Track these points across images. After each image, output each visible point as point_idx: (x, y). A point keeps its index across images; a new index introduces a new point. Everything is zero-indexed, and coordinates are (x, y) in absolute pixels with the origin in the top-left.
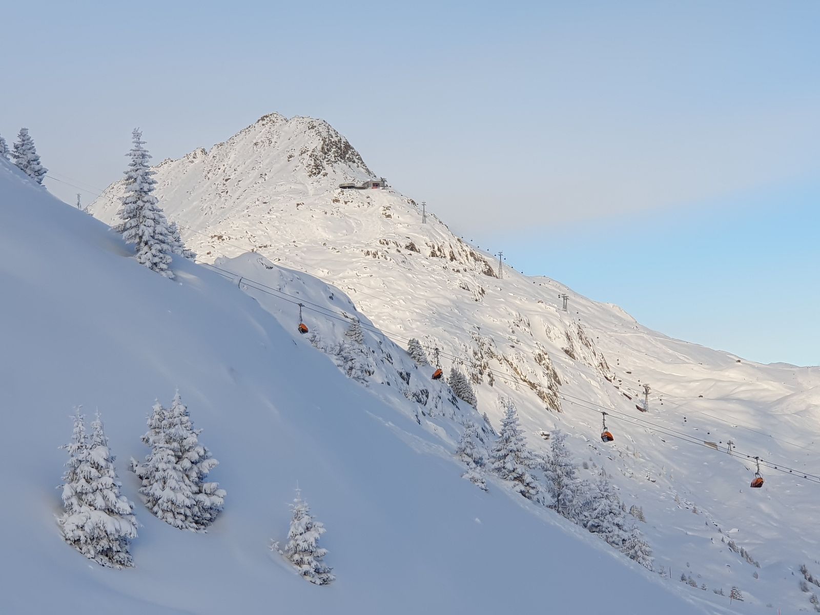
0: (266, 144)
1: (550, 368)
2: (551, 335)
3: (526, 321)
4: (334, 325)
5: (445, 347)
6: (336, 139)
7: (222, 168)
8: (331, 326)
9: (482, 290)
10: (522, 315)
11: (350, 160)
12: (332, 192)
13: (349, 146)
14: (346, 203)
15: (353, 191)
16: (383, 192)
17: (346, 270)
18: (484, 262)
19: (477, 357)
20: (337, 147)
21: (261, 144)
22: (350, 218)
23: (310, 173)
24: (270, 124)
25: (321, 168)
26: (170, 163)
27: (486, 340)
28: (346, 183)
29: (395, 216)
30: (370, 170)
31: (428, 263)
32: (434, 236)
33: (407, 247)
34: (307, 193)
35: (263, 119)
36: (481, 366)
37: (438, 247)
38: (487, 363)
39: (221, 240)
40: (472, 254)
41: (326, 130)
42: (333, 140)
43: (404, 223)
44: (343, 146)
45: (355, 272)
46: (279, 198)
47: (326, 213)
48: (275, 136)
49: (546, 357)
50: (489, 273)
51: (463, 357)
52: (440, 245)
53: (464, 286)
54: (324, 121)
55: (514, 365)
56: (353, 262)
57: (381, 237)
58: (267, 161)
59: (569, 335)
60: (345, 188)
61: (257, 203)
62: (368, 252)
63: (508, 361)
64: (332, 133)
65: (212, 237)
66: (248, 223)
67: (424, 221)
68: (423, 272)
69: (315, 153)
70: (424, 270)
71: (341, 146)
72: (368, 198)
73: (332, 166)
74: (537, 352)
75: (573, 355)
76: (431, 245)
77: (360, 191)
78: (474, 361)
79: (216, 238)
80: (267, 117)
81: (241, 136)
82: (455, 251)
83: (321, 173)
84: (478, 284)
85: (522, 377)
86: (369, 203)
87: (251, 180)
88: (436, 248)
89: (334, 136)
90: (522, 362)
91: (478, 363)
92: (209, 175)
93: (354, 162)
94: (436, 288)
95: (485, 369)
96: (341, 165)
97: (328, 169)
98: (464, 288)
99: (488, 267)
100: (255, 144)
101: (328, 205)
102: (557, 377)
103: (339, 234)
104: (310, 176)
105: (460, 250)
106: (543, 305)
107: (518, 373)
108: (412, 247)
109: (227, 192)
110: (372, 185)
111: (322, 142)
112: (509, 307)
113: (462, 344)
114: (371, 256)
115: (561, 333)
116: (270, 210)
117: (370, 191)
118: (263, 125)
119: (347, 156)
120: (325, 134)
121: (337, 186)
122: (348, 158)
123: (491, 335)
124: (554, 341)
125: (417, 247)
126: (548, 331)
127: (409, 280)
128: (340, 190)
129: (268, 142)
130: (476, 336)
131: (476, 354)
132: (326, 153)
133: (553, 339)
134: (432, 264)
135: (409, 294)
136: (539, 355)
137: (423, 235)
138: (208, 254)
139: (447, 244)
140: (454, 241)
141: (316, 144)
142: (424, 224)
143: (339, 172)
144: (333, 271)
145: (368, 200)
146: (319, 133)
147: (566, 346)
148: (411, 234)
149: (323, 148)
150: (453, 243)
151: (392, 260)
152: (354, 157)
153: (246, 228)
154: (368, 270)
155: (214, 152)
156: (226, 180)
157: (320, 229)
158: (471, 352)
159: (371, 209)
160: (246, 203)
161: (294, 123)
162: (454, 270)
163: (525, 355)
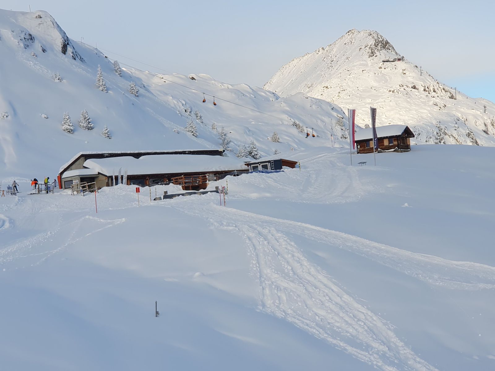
0: (350, 44)
1: (474, 139)
2: (477, 124)
3: (465, 118)
4: (331, 119)
5: (423, 131)
6: (381, 40)
7: (330, 56)
8: (331, 120)
9: (445, 105)
10: (463, 116)
11: (388, 49)
12: (379, 64)
13: (388, 42)
14: (385, 69)
15: (388, 63)
16: (402, 63)
17: (379, 99)
18: (449, 92)
19: (438, 135)
20: (381, 43)
21: (348, 43)
22: (386, 75)
23: (369, 56)
24: (351, 34)
25: (374, 53)
26: (308, 55)
27: (443, 127)
28: (385, 59)
29: (407, 73)
30: (398, 53)
31: (419, 94)
32: (425, 82)
33: (412, 87)
34: (368, 65)
35: (348, 32)
36: (440, 139)
37: (427, 87)
38: (443, 138)
39: (327, 88)
40: (444, 89)
41: (377, 35)
42: (380, 40)
43: (411, 76)
44: (384, 42)
45: (383, 100)
46: (355, 68)
47: (375, 74)
48: (354, 40)
49: (472, 134)
50: (452, 97)
51: (431, 136)
52: (428, 85)
53: (435, 104)
54: (376, 31)
55: (456, 138)
56: (382, 96)
57: (400, 83)
58: (350, 51)
59: (486, 123)
60: (385, 62)
61: (345, 71)
62: (390, 90)
63: (453, 136)
64: (379, 37)
65: (323, 87)
66: (339, 80)
67: (421, 75)
68: (416, 98)
69: (372, 47)
70: (416, 97)
71: (383, 43)
72: (395, 66)
73: (379, 52)
74: (468, 131)
75: (488, 133)
76: (424, 86)
77: (392, 63)
78: (437, 136)
79: (325, 88)
80: (350, 31)
81: (339, 40)
82: (436, 88)
83: (374, 55)
84: (443, 103)
85: (460, 143)
86: (395, 68)
87: (343, 60)
88: (426, 87)
89: (380, 38)
90: (460, 136)
91: (439, 138)
92: (324, 60)
93: (390, 49)
94: (421, 105)
95: (442, 140)
96: (384, 51)
97: (378, 53)
98: (435, 105)
99: (451, 95)
100: (345, 44)
101: (376, 70)
102: (477, 143)
103: (381, 83)
104: (369, 57)
105: (438, 87)
106: (474, 111)
107: (458, 142)
108: (414, 87)
109: (332, 67)
110: (397, 60)
111: (375, 41)
112: (458, 112)
113: (431, 130)
114: (391, 92)
115: (482, 123)
116: (350, 74)
117: (397, 63)
118: (349, 35)
119: (387, 47)
120: (376, 38)
121: (382, 61)
122: (387, 48)
123: (445, 125)
124: (479, 127)
125: (417, 87)
126: (476, 122)
127: (408, 102)
128: (382, 63)
129: (350, 42)
130: (438, 125)
131: (437, 133)
132: (376, 46)
133: (478, 126)
134: (421, 95)
135: (407, 108)
136: (469, 133)
137: (420, 82)
138: (321, 95)
139: (432, 85)
140: (435, 83)
141: (372, 42)
142: (421, 77)
143: (382, 54)
144: (374, 100)
145: (395, 67)
146: (373, 37)
147: (484, 129)
148: (415, 81)
149: (375, 44)
150: (435, 84)
151: (401, 94)
152: (390, 47)
153: (339, 82)
154: (389, 98)
155: (327, 48)
156: (332, 61)
157: (372, 81)
158: (435, 133)
159: (396, 71)
160: (340, 71)
161: (362, 33)
162: (431, 96)
163: (461, 133)
